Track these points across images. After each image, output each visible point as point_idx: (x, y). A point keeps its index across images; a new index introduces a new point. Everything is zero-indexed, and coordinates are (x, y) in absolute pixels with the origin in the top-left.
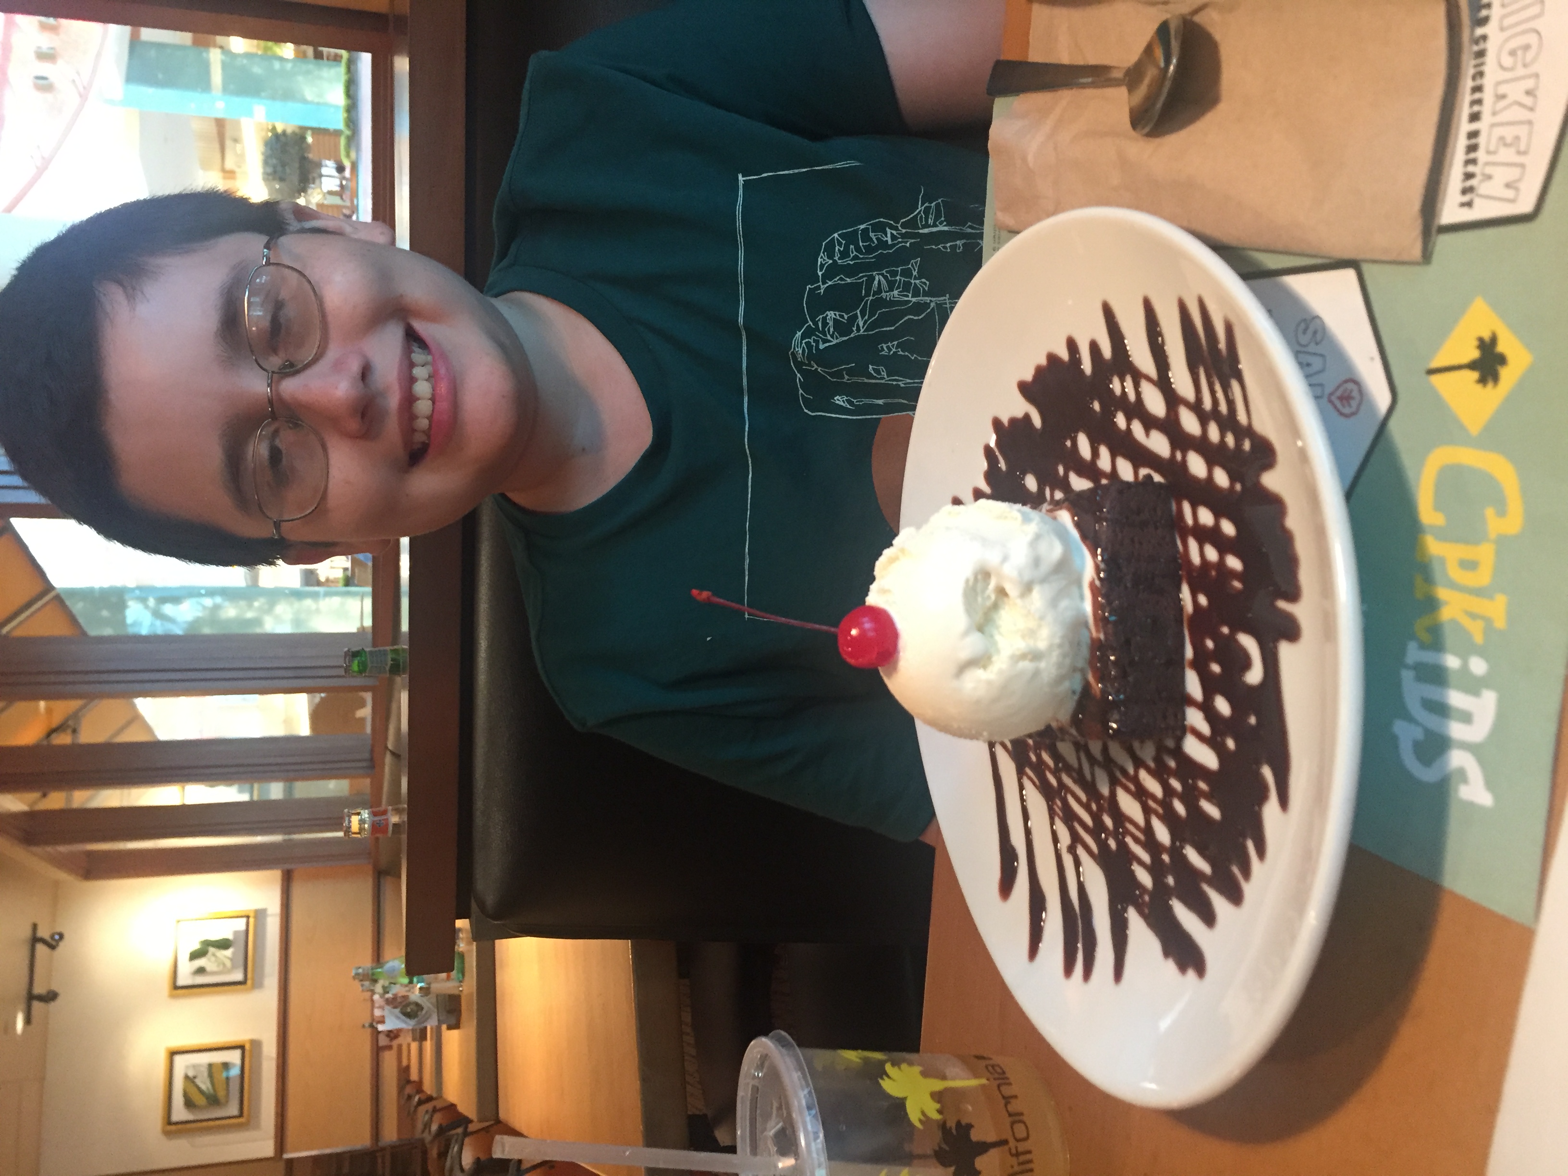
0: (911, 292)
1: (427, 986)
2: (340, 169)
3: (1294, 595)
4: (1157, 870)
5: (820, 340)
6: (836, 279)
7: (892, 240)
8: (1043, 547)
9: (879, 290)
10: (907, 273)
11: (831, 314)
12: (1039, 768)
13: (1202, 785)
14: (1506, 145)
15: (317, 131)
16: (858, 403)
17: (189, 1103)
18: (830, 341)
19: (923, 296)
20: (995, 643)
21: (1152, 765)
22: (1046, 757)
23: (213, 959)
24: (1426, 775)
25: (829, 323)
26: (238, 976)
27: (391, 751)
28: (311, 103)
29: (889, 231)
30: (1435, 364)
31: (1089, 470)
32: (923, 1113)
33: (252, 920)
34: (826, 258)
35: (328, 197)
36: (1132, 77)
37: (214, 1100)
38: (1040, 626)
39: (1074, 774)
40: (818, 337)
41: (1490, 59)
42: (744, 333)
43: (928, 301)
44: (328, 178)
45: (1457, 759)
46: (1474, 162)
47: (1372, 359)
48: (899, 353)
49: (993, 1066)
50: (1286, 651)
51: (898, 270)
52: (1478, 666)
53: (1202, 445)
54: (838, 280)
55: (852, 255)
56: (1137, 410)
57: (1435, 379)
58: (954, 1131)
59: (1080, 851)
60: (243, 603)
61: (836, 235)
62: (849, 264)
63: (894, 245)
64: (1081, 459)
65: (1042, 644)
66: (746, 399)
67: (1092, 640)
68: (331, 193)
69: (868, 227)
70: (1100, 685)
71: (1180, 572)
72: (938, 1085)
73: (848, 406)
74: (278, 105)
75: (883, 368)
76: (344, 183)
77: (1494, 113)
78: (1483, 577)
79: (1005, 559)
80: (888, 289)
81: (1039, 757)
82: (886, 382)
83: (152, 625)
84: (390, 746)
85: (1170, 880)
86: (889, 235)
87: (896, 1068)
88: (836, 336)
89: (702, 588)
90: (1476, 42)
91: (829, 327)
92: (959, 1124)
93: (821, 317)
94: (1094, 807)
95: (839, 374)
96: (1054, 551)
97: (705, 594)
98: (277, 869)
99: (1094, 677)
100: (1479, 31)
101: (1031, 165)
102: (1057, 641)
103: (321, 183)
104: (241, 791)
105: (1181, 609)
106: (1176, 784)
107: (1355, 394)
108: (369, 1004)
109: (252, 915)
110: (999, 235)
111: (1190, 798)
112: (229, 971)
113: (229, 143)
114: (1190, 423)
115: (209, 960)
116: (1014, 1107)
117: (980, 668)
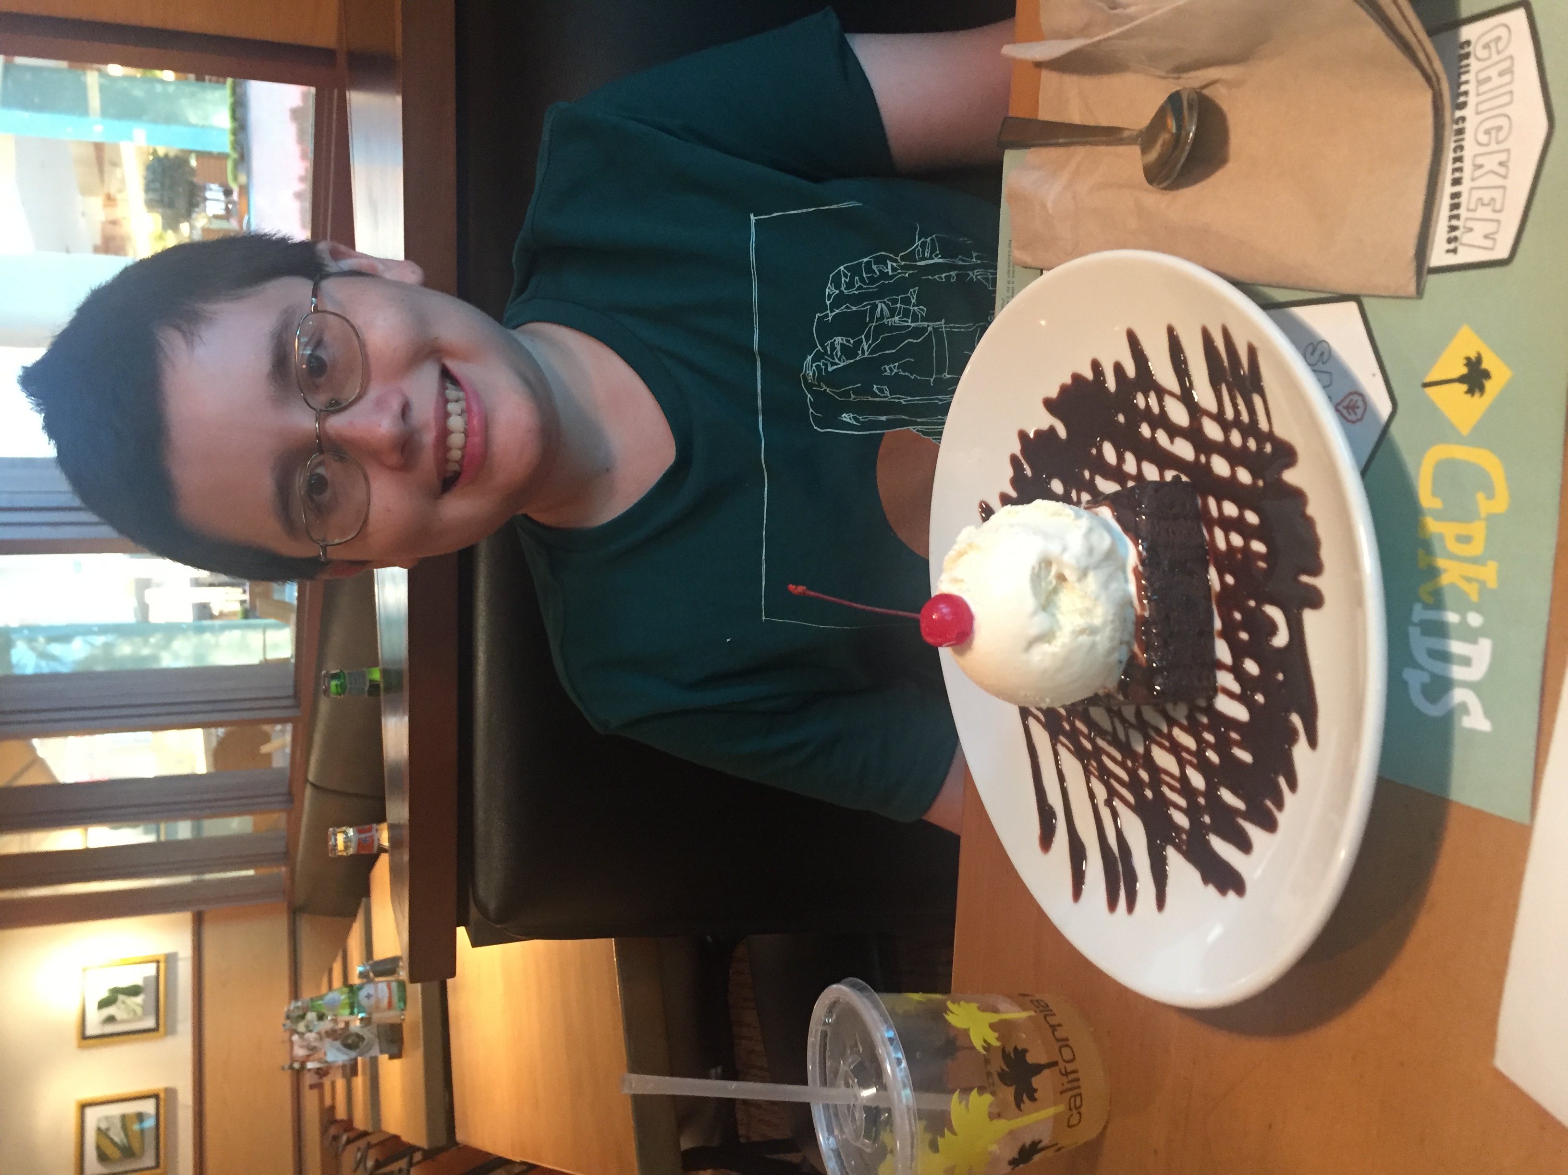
0: (910, 318)
1: (368, 1016)
2: (228, 192)
3: (1316, 569)
4: (1192, 811)
5: (829, 364)
6: (843, 308)
7: (892, 272)
8: (1095, 538)
9: (882, 317)
10: (906, 301)
11: (838, 339)
12: (1074, 736)
13: (1234, 736)
14: (1483, 205)
15: (201, 155)
16: (863, 420)
17: (103, 1157)
18: (837, 364)
19: (921, 322)
20: (1057, 622)
21: (1185, 723)
22: (1079, 725)
23: (123, 1006)
24: (1433, 711)
25: (836, 348)
26: (150, 1023)
27: (313, 785)
28: (195, 126)
29: (889, 263)
30: (1428, 379)
31: (1116, 474)
32: (985, 1041)
33: (162, 965)
34: (833, 289)
35: (214, 221)
36: (1146, 138)
37: (128, 1152)
38: (1095, 606)
39: (1109, 738)
40: (826, 360)
41: (1468, 136)
42: (758, 358)
43: (926, 326)
44: (215, 202)
45: (1459, 695)
46: (1457, 217)
47: (1374, 375)
48: (900, 374)
49: (1037, 1001)
50: (1309, 617)
51: (898, 299)
52: (1475, 620)
53: (1225, 450)
54: (844, 309)
55: (856, 286)
56: (1162, 421)
57: (1430, 391)
58: (1012, 1055)
59: (1116, 803)
60: (138, 640)
61: (842, 268)
62: (855, 293)
63: (895, 276)
64: (1108, 465)
65: (1097, 621)
66: (760, 418)
67: (1136, 616)
68: (216, 217)
69: (871, 260)
70: (1145, 655)
71: (1208, 557)
72: (995, 1018)
73: (855, 423)
74: (161, 129)
75: (886, 387)
76: (230, 206)
77: (1473, 180)
78: (1477, 548)
79: (1064, 549)
80: (889, 316)
81: (1072, 725)
82: (889, 400)
83: (37, 666)
84: (311, 777)
85: (1207, 819)
86: (889, 267)
87: (956, 1005)
88: (843, 360)
89: (797, 583)
90: (1457, 122)
91: (837, 352)
92: (1016, 1049)
93: (829, 342)
94: (1129, 764)
95: (846, 394)
96: (1104, 542)
97: (801, 589)
98: (188, 910)
99: (1139, 646)
100: (1458, 114)
101: (1050, 211)
102: (1110, 618)
103: (205, 207)
104: (147, 832)
105: (1209, 588)
106: (1209, 737)
107: (1360, 403)
108: (288, 1046)
109: (162, 959)
110: (1013, 270)
111: (1223, 747)
112: (140, 1019)
113: (107, 167)
114: (1212, 431)
115: (119, 1008)
116: (1060, 1033)
117: (1046, 643)
